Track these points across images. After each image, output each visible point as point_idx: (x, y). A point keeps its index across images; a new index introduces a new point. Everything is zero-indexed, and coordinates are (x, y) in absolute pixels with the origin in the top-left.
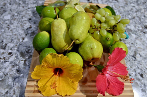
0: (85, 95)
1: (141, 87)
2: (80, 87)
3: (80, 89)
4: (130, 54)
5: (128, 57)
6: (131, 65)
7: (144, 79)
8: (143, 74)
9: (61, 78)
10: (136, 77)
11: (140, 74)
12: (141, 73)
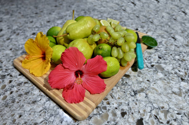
0: (43, 83)
1: (108, 122)
2: (48, 76)
3: (46, 77)
4: (133, 88)
5: (126, 88)
6: (121, 97)
7: (122, 118)
8: (128, 113)
9: (43, 62)
10: (114, 110)
11: (122, 111)
12: (124, 111)
